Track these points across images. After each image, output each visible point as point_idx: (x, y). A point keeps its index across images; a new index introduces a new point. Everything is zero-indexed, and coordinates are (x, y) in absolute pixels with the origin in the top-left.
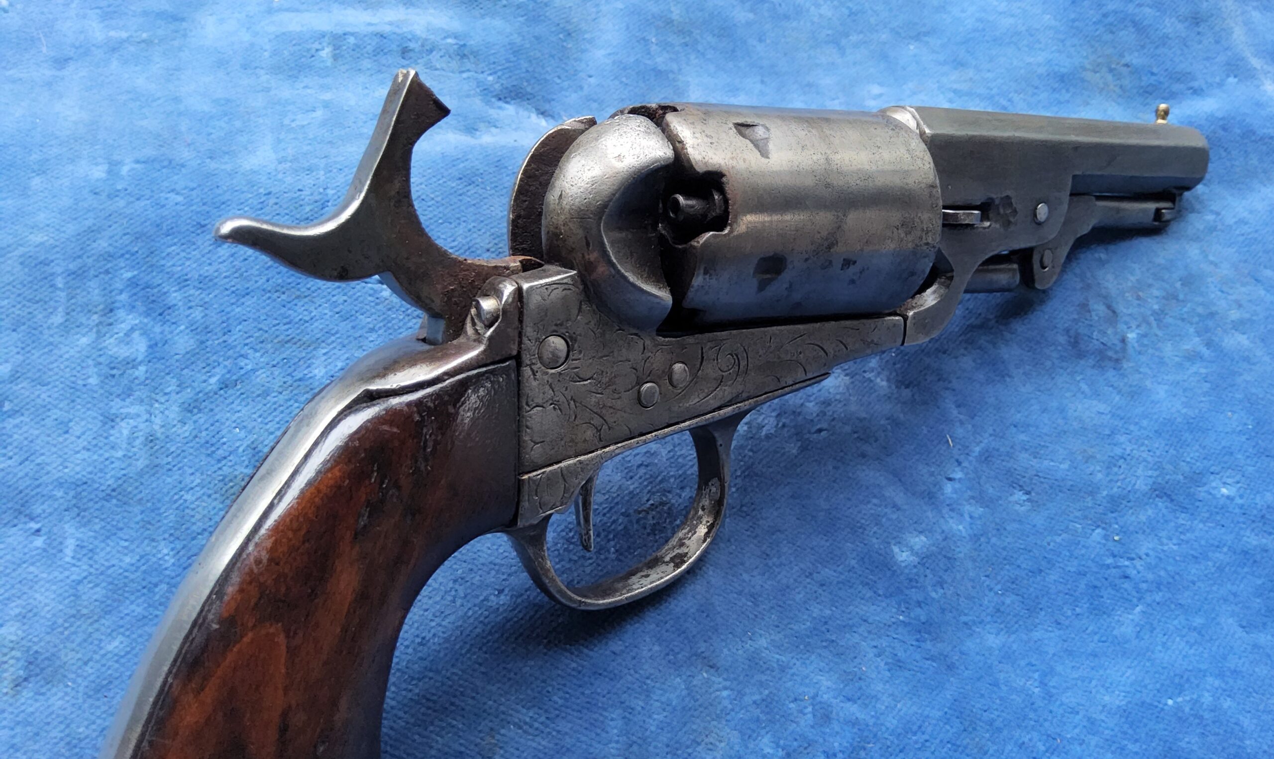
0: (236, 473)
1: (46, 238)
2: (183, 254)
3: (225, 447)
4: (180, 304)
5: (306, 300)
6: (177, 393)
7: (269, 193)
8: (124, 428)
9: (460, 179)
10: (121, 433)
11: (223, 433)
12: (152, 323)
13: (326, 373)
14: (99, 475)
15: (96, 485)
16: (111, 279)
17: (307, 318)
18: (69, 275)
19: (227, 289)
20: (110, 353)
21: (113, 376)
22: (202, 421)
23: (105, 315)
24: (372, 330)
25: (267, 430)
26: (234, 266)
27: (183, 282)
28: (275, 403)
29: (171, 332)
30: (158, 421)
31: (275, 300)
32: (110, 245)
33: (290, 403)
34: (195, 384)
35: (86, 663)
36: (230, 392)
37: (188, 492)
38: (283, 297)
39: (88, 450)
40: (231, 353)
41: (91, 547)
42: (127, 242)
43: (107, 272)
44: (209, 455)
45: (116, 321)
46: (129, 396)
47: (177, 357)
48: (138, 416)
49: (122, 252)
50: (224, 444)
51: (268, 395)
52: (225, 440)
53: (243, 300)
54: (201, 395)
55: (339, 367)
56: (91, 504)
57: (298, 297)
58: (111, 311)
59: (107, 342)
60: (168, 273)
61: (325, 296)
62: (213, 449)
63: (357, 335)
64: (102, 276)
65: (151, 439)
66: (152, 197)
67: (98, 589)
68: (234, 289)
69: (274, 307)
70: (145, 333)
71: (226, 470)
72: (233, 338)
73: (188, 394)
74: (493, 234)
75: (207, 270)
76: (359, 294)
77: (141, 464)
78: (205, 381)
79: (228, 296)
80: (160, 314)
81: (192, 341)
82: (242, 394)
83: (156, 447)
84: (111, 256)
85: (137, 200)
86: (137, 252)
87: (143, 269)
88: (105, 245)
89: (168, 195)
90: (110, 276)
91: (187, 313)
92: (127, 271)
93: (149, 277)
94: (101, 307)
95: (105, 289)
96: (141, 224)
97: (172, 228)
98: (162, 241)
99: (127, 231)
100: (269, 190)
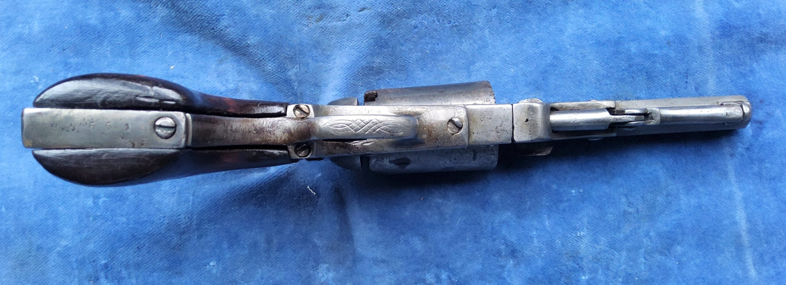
1: (67, 243)
2: (126, 252)
4: (126, 276)
7: (165, 217)
18: (78, 263)
23: (95, 282)
32: (94, 247)
42: (101, 246)
49: (100, 251)
53: (152, 274)
58: (97, 280)
60: (120, 262)
64: (92, 263)
66: (112, 219)
79: (146, 272)
84: (95, 253)
85: (106, 221)
86: (106, 251)
87: (110, 260)
88: (92, 247)
89: (120, 218)
90: (95, 263)
91: (130, 280)
92: (102, 260)
93: (112, 264)
94: (93, 278)
95: (94, 270)
96: (108, 236)
97: (121, 238)
98: (117, 245)
99: (101, 239)
100: (165, 215)
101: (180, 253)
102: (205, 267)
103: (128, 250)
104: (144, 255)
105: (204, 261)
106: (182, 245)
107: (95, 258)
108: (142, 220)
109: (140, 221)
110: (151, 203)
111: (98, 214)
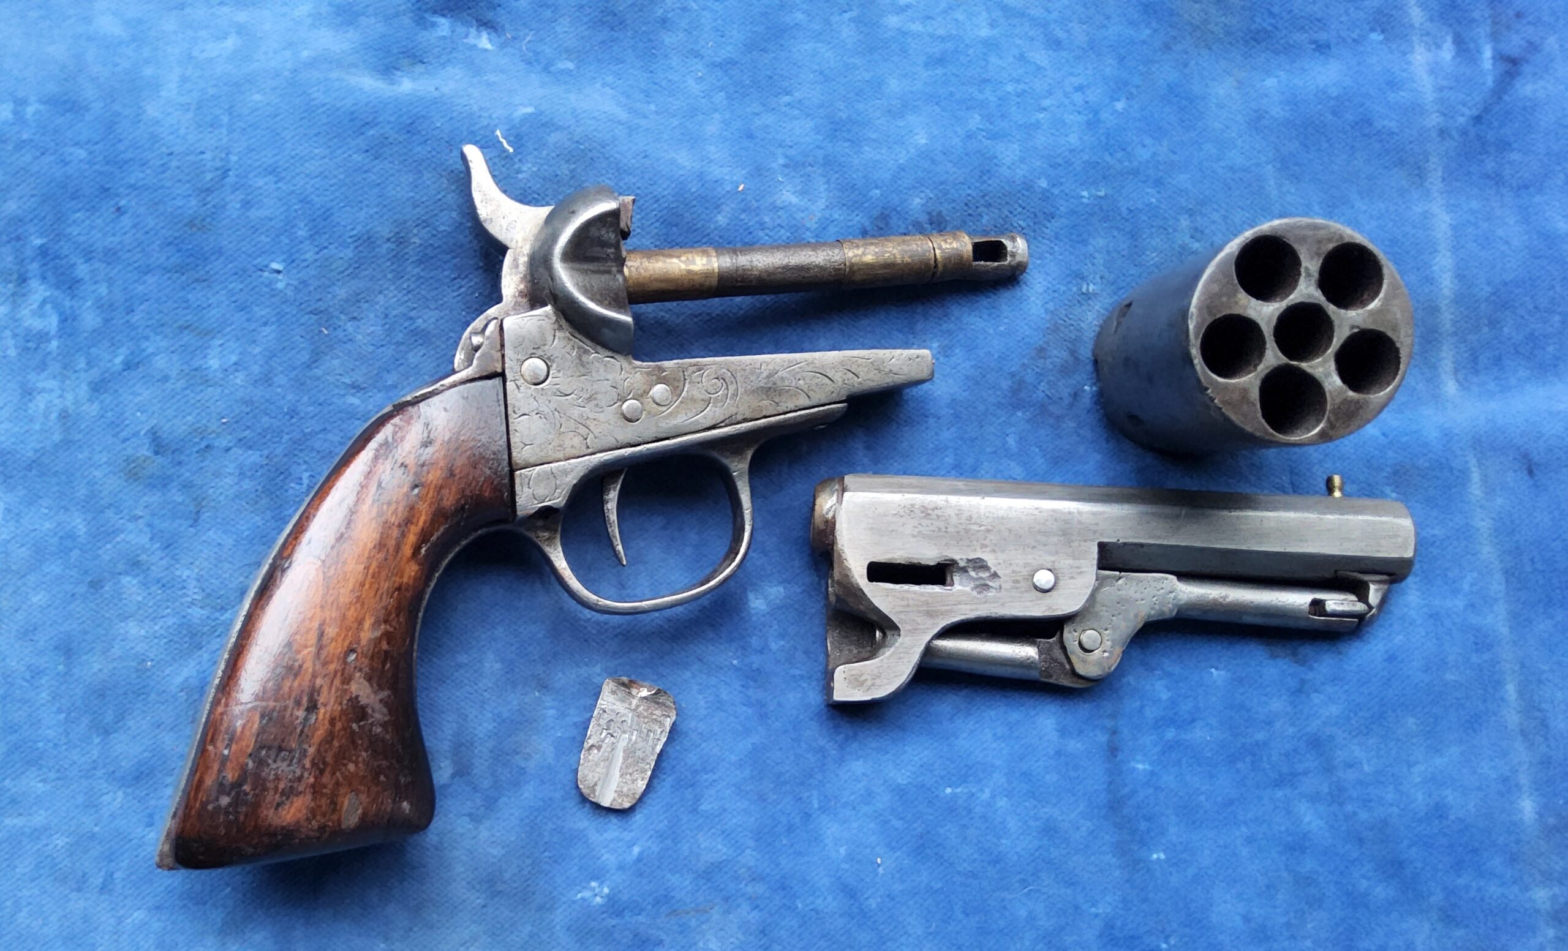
0: (139, 455)
2: (87, 222)
3: (128, 429)
4: (87, 278)
5: (205, 284)
6: (86, 371)
7: (171, 154)
8: (40, 403)
9: (367, 151)
10: (36, 405)
11: (126, 415)
12: (62, 296)
13: (221, 366)
14: (22, 446)
15: (19, 456)
16: (22, 246)
17: (205, 305)
19: (129, 265)
20: (26, 324)
21: (29, 349)
22: (108, 401)
23: (19, 285)
24: (265, 324)
25: (165, 417)
26: (136, 239)
27: (88, 255)
28: (173, 390)
29: (80, 308)
30: (70, 397)
31: (175, 282)
32: (19, 207)
33: (188, 392)
34: (102, 364)
35: (16, 611)
36: (134, 373)
37: (96, 469)
38: (184, 278)
39: (11, 421)
40: (133, 333)
41: (16, 511)
42: (35, 205)
43: (18, 238)
44: (114, 436)
45: (29, 291)
46: (43, 370)
47: (85, 335)
48: (52, 390)
49: (31, 216)
50: (127, 425)
51: (167, 381)
52: (127, 422)
53: (145, 278)
54: (107, 375)
55: (232, 362)
56: (15, 472)
57: (197, 280)
58: (24, 281)
59: (23, 312)
60: (75, 243)
61: (222, 282)
62: (118, 429)
63: (251, 328)
64: (13, 242)
65: (64, 415)
66: (55, 151)
67: (23, 549)
68: (136, 265)
69: (174, 289)
70: (57, 306)
71: (130, 451)
72: (136, 318)
73: (95, 374)
74: (395, 221)
75: (111, 241)
76: (255, 284)
77: (57, 437)
78: (110, 361)
79: (131, 272)
80: (70, 288)
81: (99, 320)
82: (143, 377)
83: (69, 424)
84: (20, 221)
85: (43, 154)
86: (44, 217)
87: (52, 237)
88: (14, 207)
89: (72, 150)
90: (21, 242)
91: (93, 288)
92: (37, 238)
93: (57, 247)
94: (15, 276)
95: (17, 257)
96: (48, 184)
97: (77, 191)
98: (68, 206)
99: (34, 192)
100: (171, 150)
101: (205, 236)
102: (260, 273)
103: (93, 218)
104: (125, 233)
105: (259, 260)
106: (209, 220)
107: (20, 231)
108: (122, 156)
109: (119, 158)
110: (139, 121)
111: (25, 137)
